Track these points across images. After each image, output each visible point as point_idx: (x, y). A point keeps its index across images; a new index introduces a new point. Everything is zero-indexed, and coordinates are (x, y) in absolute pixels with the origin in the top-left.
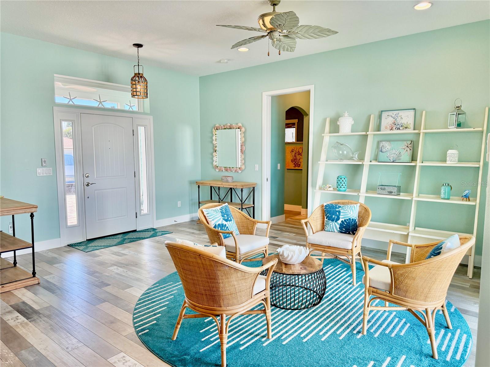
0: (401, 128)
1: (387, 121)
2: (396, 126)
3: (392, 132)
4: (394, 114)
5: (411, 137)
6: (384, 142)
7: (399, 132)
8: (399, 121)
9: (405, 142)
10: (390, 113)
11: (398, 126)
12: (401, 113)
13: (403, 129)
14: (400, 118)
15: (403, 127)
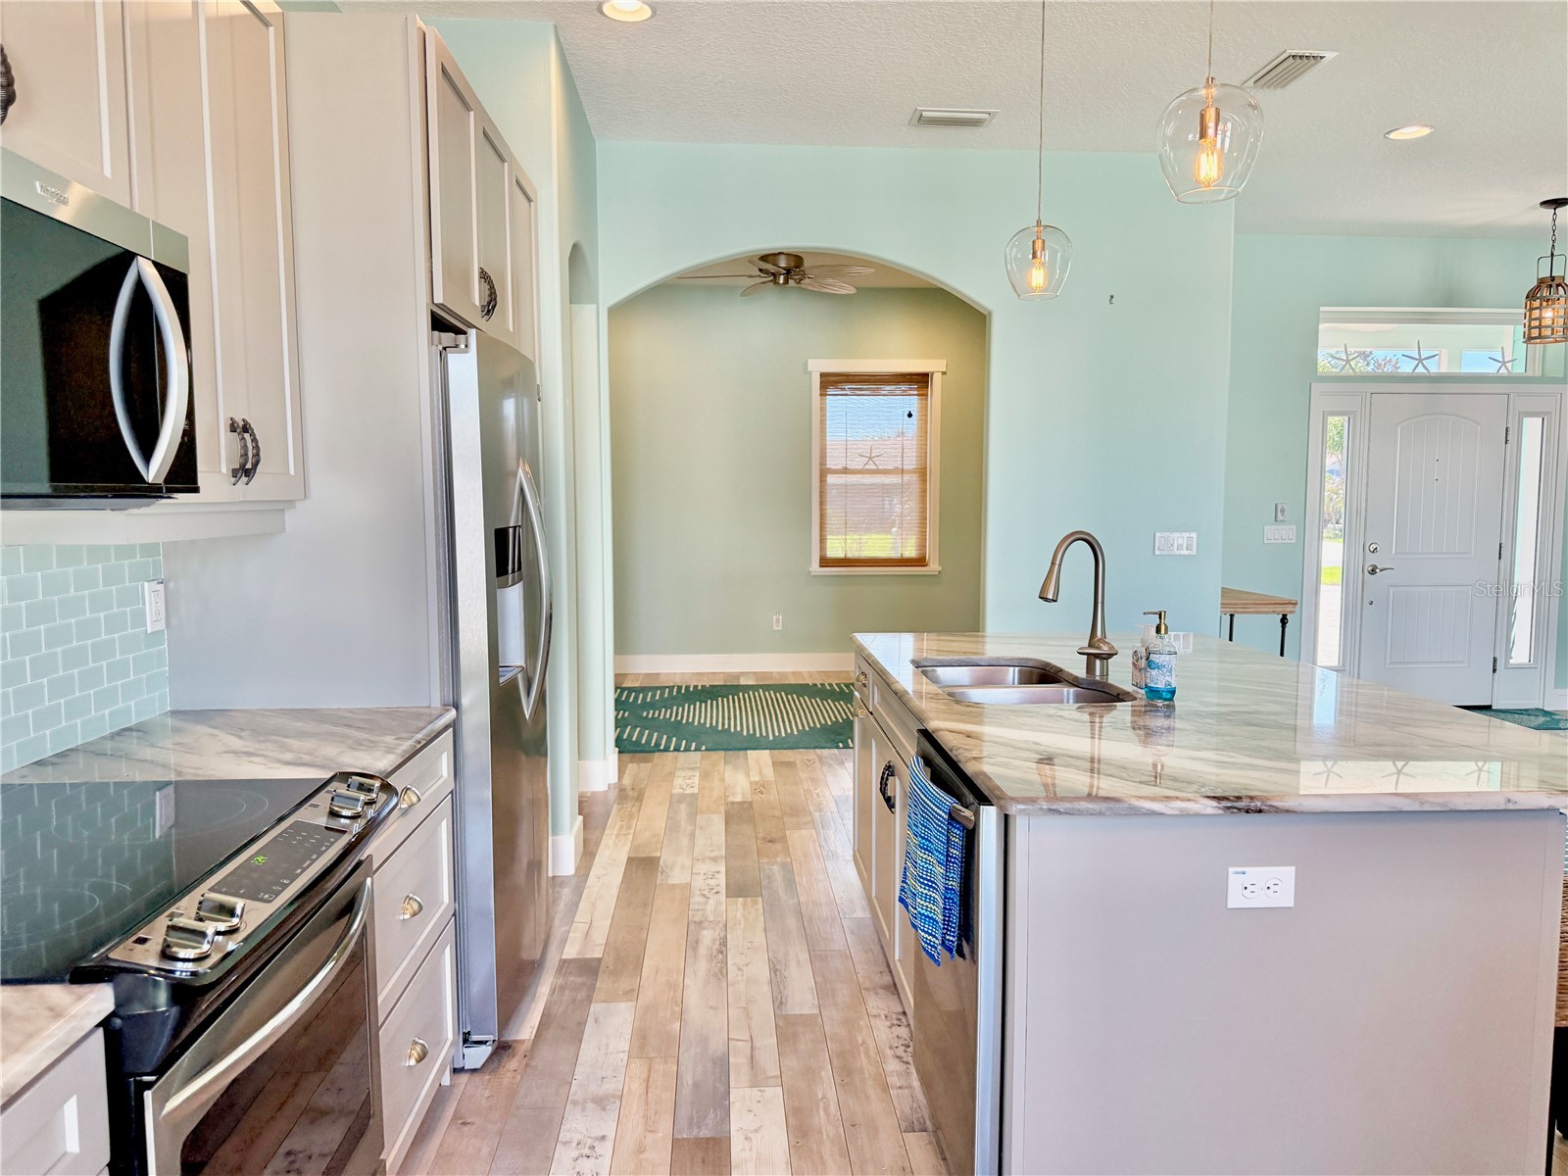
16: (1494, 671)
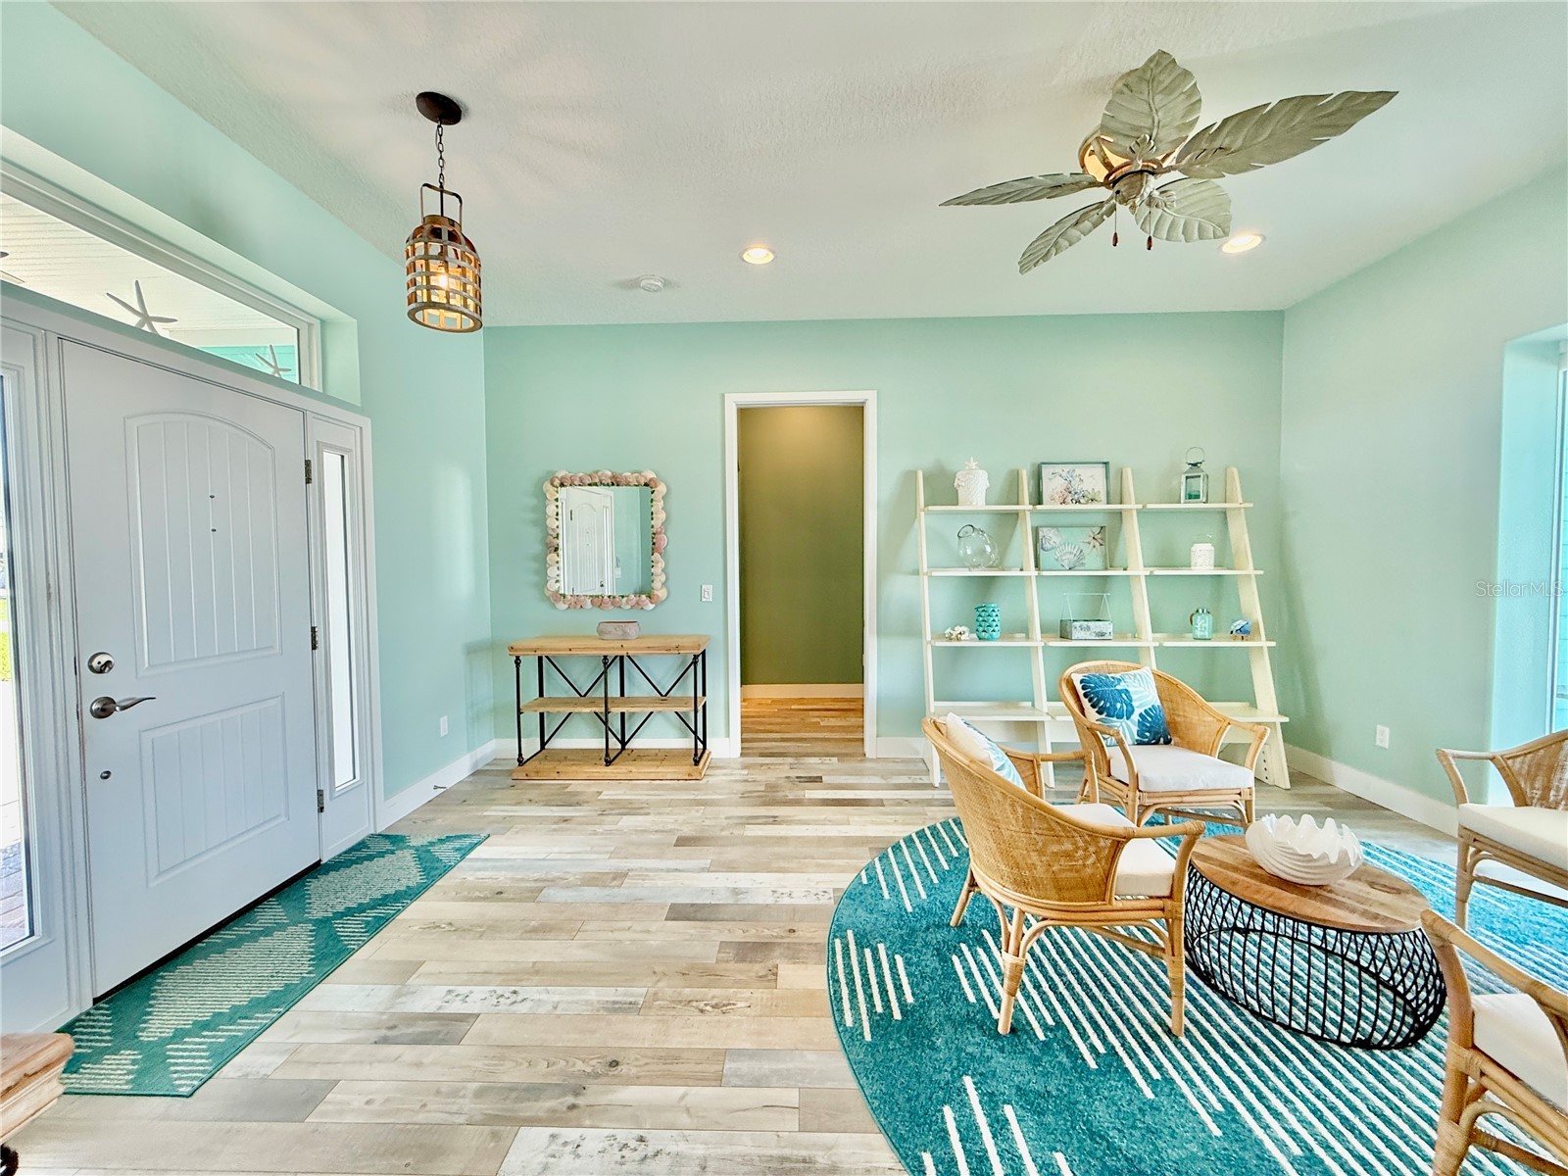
0: (1082, 501)
1: (1052, 486)
2: (1071, 495)
3: (1064, 507)
4: (1066, 470)
5: (1101, 520)
6: (1045, 529)
7: (1078, 506)
8: (1076, 486)
9: (1088, 531)
10: (1058, 469)
11: (1076, 497)
12: (1079, 470)
13: (1087, 503)
14: (1078, 479)
15: (1086, 499)
16: (321, 809)
